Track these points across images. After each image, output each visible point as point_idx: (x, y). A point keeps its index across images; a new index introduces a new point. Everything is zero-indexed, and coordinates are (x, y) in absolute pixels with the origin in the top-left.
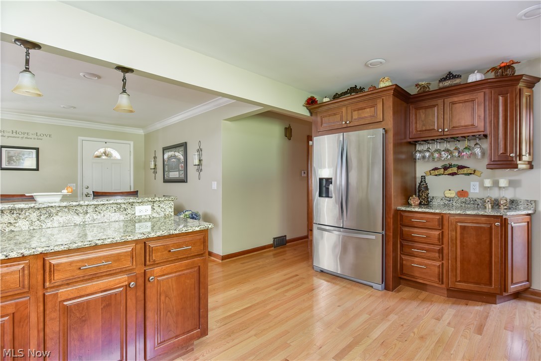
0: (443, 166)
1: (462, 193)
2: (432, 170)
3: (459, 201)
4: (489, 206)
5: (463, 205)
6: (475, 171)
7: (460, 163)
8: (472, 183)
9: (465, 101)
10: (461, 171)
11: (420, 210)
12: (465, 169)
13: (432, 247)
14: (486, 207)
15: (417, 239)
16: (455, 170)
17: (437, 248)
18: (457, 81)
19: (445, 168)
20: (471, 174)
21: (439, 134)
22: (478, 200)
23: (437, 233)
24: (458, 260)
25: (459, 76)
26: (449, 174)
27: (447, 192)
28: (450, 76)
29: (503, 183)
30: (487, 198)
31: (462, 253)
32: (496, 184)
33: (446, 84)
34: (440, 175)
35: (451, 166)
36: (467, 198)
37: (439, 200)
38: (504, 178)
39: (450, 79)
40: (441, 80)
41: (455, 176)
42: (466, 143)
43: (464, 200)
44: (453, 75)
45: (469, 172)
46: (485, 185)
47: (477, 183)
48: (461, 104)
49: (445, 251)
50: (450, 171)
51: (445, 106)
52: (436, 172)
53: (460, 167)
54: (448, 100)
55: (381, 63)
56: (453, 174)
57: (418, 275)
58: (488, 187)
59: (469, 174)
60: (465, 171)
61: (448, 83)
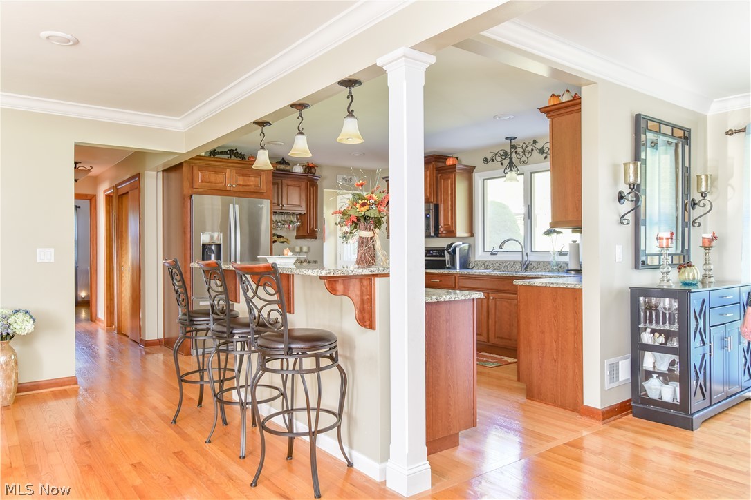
6: (288, 240)
7: (280, 233)
9: (295, 186)
16: (274, 238)
18: (288, 168)
20: (285, 242)
21: (279, 208)
25: (289, 164)
28: (283, 161)
29: (305, 249)
32: (301, 249)
38: (305, 244)
39: (283, 164)
40: (278, 163)
44: (285, 161)
45: (285, 240)
46: (295, 251)
48: (293, 188)
51: (283, 186)
53: (279, 237)
56: (274, 242)
59: (283, 242)
60: (282, 239)
61: (282, 167)
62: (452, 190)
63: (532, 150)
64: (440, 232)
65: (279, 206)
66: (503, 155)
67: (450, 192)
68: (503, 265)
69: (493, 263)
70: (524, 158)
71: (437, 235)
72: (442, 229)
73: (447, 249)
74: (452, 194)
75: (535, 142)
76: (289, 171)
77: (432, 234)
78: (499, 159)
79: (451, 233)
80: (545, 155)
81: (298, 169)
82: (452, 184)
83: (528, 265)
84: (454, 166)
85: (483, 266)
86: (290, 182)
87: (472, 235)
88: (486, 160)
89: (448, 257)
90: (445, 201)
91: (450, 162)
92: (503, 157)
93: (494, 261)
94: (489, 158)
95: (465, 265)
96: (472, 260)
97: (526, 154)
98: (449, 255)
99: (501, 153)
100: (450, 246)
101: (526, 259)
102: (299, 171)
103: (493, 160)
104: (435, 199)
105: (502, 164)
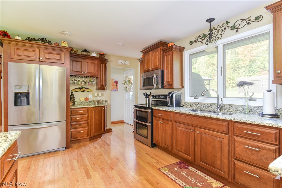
0: (79, 87)
1: (87, 99)
2: (75, 89)
3: (86, 102)
4: (96, 103)
5: (87, 104)
6: (91, 90)
7: (86, 87)
8: (90, 95)
9: (92, 63)
10: (86, 90)
11: (80, 107)
12: (88, 89)
13: (84, 122)
14: (95, 104)
15: (78, 120)
16: (84, 89)
17: (87, 122)
18: (88, 54)
19: (80, 89)
20: (90, 91)
21: (82, 74)
22: (92, 101)
23: (86, 115)
24: (93, 124)
25: (89, 52)
26: (81, 91)
27: (81, 99)
28: (85, 51)
29: (100, 94)
30: (96, 100)
31: (95, 121)
32: (98, 95)
33: (84, 53)
34: (78, 91)
35: (82, 88)
36: (88, 101)
37: (78, 103)
38: (100, 93)
39: (85, 52)
40: (82, 51)
41: (84, 92)
42: (91, 79)
43: (87, 102)
44: (87, 51)
45: (89, 90)
46: (95, 96)
47: (91, 95)
48: (90, 64)
49: (89, 123)
50: (82, 90)
51: (85, 63)
52: (77, 90)
53: (86, 88)
54: (86, 61)
55: (69, 35)
56: (83, 91)
57: (79, 136)
58: (96, 96)
59: (89, 91)
60: (88, 90)
61: (85, 53)
62: (171, 61)
63: (225, 29)
64: (164, 86)
65: (82, 72)
66: (202, 37)
67: (170, 62)
68: (203, 105)
69: (196, 104)
70: (219, 36)
71: (163, 87)
72: (165, 84)
73: (168, 95)
74: (171, 63)
75: (227, 23)
76: (89, 56)
77: (160, 87)
78: (199, 40)
79: (171, 86)
80: (236, 30)
81: (94, 55)
82: (171, 58)
83: (222, 107)
84: (172, 47)
85: (189, 105)
86: (88, 61)
87: (183, 87)
88: (191, 43)
89: (168, 100)
90: (167, 68)
91: (170, 45)
92: (203, 38)
93: (196, 103)
94: (193, 41)
95: (179, 105)
96: (183, 101)
97: (220, 32)
98: (169, 99)
99: (202, 36)
100: (170, 93)
101: (220, 102)
102: (94, 56)
103: (196, 41)
104: (162, 67)
105: (202, 43)
